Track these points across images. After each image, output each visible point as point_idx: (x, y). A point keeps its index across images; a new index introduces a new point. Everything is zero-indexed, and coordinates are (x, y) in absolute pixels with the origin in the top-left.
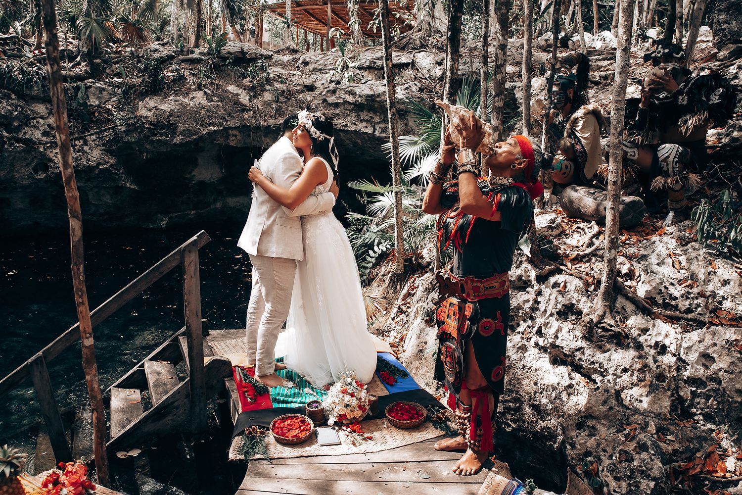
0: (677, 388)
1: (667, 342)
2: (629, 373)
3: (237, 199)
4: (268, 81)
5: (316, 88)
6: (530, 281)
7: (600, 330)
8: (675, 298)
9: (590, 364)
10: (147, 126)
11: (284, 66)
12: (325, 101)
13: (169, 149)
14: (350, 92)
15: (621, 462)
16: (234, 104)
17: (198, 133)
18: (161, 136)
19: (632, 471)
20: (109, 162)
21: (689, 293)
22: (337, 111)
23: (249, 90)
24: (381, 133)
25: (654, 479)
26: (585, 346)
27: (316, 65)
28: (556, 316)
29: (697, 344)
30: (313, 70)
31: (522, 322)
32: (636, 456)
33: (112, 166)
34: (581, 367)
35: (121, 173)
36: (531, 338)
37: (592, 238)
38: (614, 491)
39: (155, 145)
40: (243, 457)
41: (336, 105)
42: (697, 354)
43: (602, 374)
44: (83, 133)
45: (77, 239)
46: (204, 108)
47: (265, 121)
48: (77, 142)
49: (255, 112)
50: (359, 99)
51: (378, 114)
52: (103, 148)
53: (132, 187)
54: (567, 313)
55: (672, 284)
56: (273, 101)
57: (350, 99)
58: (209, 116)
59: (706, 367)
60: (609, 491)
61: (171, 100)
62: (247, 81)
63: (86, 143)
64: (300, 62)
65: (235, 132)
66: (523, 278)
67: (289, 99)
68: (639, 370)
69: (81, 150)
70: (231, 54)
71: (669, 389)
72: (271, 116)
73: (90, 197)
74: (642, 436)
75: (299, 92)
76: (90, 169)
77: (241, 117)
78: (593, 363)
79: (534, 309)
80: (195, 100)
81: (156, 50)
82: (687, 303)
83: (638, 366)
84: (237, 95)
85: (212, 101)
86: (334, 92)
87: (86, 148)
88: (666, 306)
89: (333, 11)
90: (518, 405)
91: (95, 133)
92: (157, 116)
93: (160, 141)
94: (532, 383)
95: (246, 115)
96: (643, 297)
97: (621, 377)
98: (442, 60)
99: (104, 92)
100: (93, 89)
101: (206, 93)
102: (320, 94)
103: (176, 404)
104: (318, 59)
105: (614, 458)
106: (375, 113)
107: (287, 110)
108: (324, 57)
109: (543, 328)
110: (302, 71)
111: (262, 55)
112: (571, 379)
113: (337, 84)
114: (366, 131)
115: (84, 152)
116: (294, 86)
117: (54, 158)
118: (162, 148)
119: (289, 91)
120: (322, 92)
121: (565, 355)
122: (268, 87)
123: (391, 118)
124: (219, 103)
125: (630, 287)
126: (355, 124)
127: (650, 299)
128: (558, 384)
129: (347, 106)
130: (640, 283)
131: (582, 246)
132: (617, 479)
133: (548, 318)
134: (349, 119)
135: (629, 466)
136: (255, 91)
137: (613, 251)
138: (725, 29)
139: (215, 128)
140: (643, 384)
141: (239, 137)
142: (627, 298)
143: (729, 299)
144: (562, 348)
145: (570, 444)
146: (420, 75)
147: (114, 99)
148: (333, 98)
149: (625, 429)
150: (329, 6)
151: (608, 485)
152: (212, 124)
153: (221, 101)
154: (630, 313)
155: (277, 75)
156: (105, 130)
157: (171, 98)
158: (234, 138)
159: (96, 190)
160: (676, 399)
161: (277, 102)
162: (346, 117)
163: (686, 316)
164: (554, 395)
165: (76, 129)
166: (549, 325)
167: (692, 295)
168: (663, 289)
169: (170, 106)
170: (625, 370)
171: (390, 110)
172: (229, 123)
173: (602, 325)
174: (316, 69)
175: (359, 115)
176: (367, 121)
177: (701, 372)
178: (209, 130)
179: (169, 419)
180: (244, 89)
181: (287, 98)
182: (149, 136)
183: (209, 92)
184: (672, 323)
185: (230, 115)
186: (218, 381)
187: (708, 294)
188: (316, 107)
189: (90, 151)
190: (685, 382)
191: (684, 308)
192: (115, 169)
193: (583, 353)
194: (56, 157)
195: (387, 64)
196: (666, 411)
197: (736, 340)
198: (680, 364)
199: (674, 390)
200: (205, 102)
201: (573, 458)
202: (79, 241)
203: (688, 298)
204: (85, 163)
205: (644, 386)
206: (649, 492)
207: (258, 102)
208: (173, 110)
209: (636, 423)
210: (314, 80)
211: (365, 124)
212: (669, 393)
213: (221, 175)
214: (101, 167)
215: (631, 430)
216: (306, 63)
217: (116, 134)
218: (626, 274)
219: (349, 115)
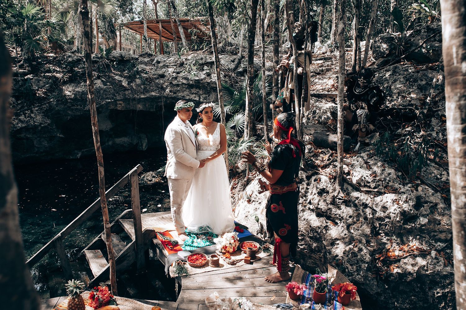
0: (373, 223)
1: (367, 202)
2: (352, 218)
3: (121, 139)
4: (138, 72)
5: (165, 76)
6: (303, 179)
7: (337, 200)
8: (369, 183)
9: (335, 215)
10: (69, 101)
11: (146, 64)
12: (171, 83)
13: (81, 113)
14: (185, 78)
15: (352, 257)
16: (120, 86)
17: (100, 104)
18: (78, 106)
19: (358, 261)
20: (47, 123)
21: (375, 180)
22: (179, 89)
23: (127, 78)
24: (203, 100)
25: (367, 263)
26: (332, 207)
27: (164, 63)
28: (317, 194)
29: (380, 202)
30: (163, 66)
31: (301, 199)
32: (358, 254)
33: (49, 124)
34: (331, 217)
35: (54, 129)
36: (306, 206)
37: (329, 156)
38: (351, 270)
39: (74, 111)
40: (177, 275)
41: (178, 85)
42: (380, 207)
43: (340, 220)
44: (30, 106)
45: (102, 176)
46: (102, 89)
47: (137, 96)
48: (26, 112)
49: (132, 91)
50: (191, 82)
51: (201, 90)
52: (43, 114)
53: (61, 136)
54: (322, 193)
55: (367, 176)
56: (142, 84)
57: (185, 82)
58: (105, 94)
59: (384, 212)
60: (348, 271)
61: (82, 85)
62: (126, 73)
63: (32, 112)
64: (155, 61)
65: (120, 102)
66: (300, 178)
67: (151, 83)
68: (356, 216)
69: (30, 116)
70: (115, 58)
71: (370, 223)
72: (141, 93)
73: (35, 143)
74: (360, 245)
75: (156, 79)
76: (35, 127)
77: (124, 94)
78: (336, 215)
79: (306, 192)
80: (96, 85)
81: (70, 56)
82: (374, 184)
83: (355, 214)
84: (121, 81)
85: (106, 85)
86: (176, 78)
87: (32, 115)
88: (365, 186)
89: (162, 27)
90: (303, 237)
91: (38, 106)
92: (75, 95)
93: (77, 109)
94: (309, 226)
95: (127, 93)
96: (355, 183)
97: (349, 220)
98: (234, 59)
99: (40, 82)
100: (34, 80)
101: (102, 81)
102: (168, 79)
103: (128, 254)
104: (165, 59)
105: (349, 256)
106: (200, 89)
107: (150, 88)
108: (169, 58)
109: (312, 200)
110: (156, 67)
111: (132, 58)
112: (327, 223)
113: (177, 74)
114: (195, 99)
115: (31, 117)
116: (153, 75)
117: (13, 122)
118: (77, 112)
119: (151, 78)
120: (169, 78)
121: (323, 212)
122: (138, 76)
123: (220, 98)
124: (111, 86)
125: (349, 179)
126: (189, 95)
127: (359, 183)
128: (321, 226)
129: (184, 86)
130: (353, 177)
131: (325, 160)
132: (351, 265)
133: (313, 196)
134: (185, 93)
135: (356, 259)
136: (131, 79)
137: (341, 163)
138: (378, 51)
139: (109, 101)
140: (359, 222)
141: (123, 105)
142: (348, 184)
143: (392, 181)
144: (321, 209)
145: (328, 253)
146: (223, 68)
147: (47, 86)
148: (176, 81)
149: (352, 243)
150: (160, 24)
151: (347, 268)
152: (108, 98)
153: (112, 85)
154: (350, 191)
155: (142, 69)
156: (44, 104)
157: (82, 84)
158: (120, 105)
159: (38, 139)
160: (373, 227)
161: (144, 84)
162: (183, 92)
163: (374, 190)
164: (319, 231)
165: (25, 104)
166: (314, 199)
167: (376, 181)
168: (363, 179)
169: (82, 89)
170: (350, 217)
171: (219, 93)
172: (117, 97)
173: (339, 197)
174: (165, 65)
175: (191, 91)
176: (196, 94)
177: (382, 214)
178: (106, 102)
179: (125, 263)
180: (125, 78)
181: (149, 82)
182: (71, 107)
183: (104, 80)
184: (368, 194)
185: (117, 93)
186: (149, 241)
187: (383, 179)
188: (166, 87)
189: (35, 116)
190: (376, 219)
191: (373, 187)
192: (50, 126)
193: (331, 211)
194: (14, 121)
195: (217, 70)
196: (369, 233)
197: (396, 199)
198: (374, 212)
199: (372, 223)
200: (102, 86)
201: (330, 259)
202: (103, 177)
203: (374, 182)
204: (32, 124)
205: (359, 223)
206: (365, 269)
207: (133, 84)
208: (83, 91)
209: (357, 240)
210: (164, 72)
211: (194, 95)
212: (370, 225)
213: (111, 126)
214: (42, 126)
215: (355, 243)
216: (158, 62)
217: (50, 106)
218: (347, 173)
219: (185, 90)
